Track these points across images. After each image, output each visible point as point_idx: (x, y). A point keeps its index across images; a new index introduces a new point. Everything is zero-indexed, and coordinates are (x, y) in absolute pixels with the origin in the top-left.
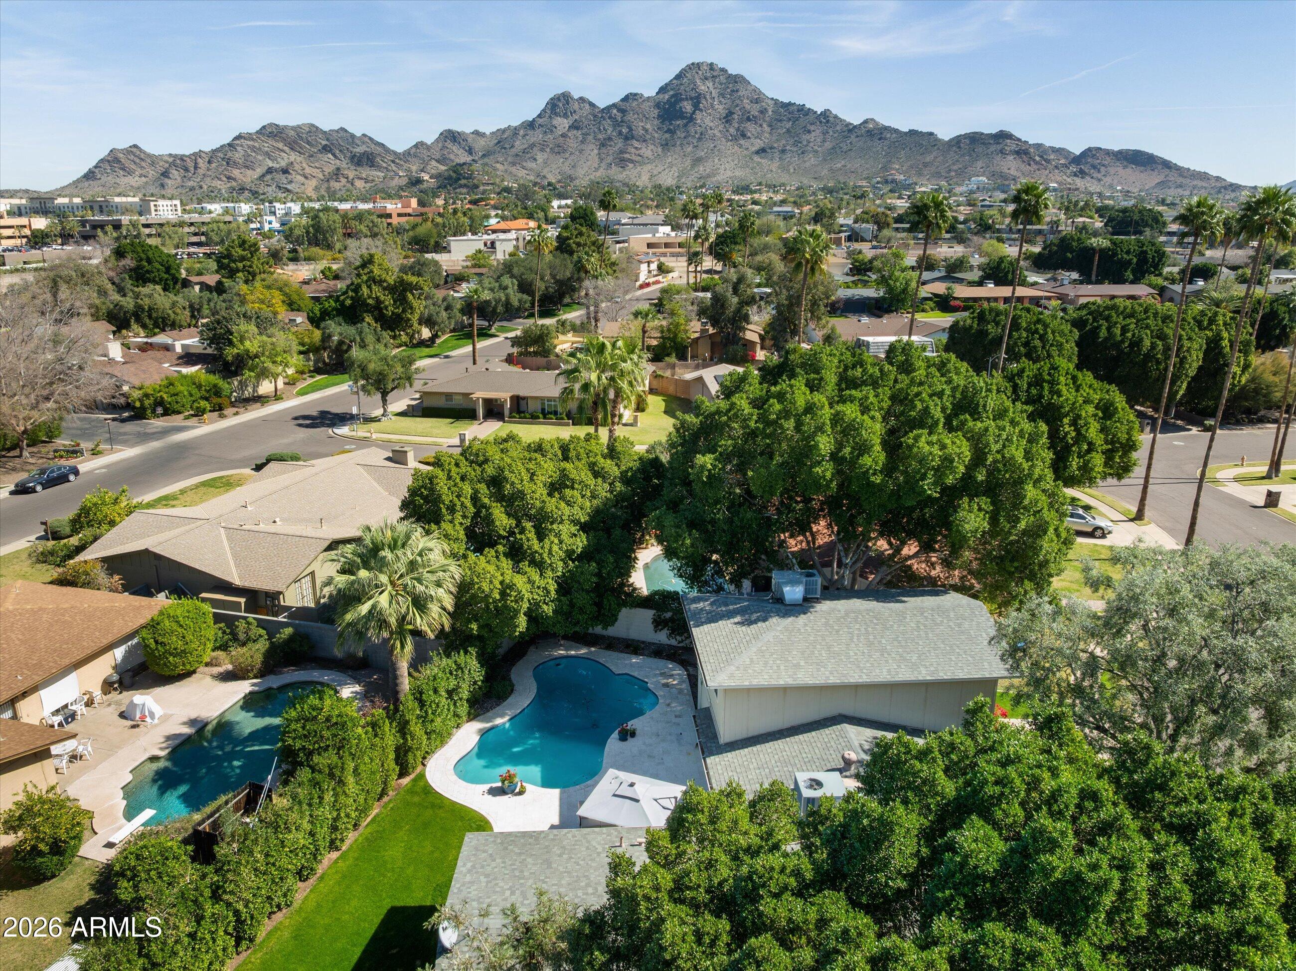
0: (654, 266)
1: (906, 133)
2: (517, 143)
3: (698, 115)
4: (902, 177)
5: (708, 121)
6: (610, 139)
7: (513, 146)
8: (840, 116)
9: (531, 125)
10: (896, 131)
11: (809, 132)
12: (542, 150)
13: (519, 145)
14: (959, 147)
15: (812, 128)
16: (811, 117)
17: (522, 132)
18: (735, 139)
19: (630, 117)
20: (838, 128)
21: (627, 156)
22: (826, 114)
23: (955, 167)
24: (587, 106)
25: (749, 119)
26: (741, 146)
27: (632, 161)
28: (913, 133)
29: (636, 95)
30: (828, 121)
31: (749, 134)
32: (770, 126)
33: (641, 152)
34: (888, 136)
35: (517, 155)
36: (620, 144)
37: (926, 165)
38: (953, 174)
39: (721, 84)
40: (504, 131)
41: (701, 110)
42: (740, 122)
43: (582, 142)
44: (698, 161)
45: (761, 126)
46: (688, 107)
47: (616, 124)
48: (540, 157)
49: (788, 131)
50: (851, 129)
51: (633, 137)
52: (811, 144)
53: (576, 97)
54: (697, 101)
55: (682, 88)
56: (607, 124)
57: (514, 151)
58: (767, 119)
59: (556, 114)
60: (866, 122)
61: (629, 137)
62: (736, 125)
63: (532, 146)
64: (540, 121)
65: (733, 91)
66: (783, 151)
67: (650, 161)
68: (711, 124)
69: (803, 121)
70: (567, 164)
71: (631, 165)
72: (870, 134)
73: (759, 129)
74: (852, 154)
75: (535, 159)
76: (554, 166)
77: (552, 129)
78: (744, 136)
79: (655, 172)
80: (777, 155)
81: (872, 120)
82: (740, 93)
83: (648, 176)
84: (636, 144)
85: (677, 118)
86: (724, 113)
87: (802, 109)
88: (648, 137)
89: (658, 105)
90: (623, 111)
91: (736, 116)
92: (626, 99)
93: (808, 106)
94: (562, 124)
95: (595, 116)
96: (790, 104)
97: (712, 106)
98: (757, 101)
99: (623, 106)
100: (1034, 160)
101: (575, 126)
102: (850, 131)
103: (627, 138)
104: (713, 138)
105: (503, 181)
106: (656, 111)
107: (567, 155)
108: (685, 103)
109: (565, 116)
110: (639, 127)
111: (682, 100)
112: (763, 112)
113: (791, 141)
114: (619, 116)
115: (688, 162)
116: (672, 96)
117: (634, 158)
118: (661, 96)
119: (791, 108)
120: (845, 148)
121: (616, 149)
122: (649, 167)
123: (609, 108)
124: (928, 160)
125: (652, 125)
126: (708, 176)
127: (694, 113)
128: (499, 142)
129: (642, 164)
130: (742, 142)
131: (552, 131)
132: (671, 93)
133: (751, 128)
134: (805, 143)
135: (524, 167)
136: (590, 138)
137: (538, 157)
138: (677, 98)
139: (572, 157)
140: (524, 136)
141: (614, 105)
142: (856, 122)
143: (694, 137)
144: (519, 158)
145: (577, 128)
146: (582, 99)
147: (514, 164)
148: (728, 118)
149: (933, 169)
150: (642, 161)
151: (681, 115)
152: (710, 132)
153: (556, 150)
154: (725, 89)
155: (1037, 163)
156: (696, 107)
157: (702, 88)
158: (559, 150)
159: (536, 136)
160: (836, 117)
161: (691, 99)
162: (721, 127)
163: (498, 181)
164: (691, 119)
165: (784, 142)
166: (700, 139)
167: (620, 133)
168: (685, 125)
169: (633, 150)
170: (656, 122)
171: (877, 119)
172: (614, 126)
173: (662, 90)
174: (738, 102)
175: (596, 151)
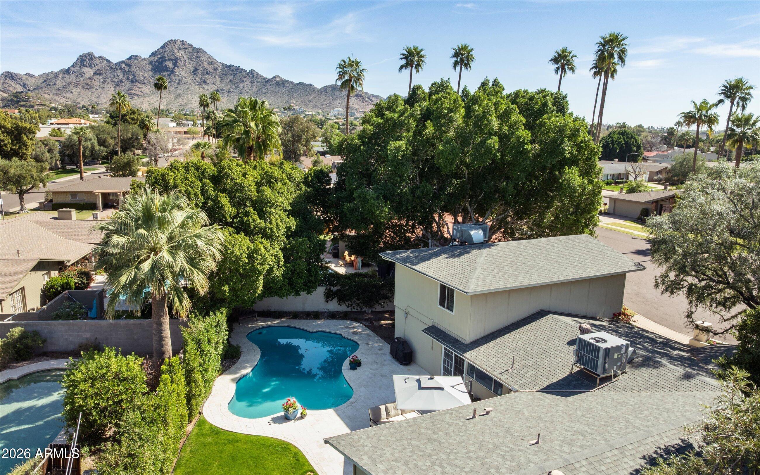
0: (175, 140)
1: (297, 84)
2: (58, 82)
3: (177, 70)
4: (297, 107)
5: (183, 73)
6: (121, 81)
7: (55, 84)
8: (260, 73)
9: (67, 71)
10: (292, 83)
11: (243, 81)
12: (76, 87)
13: (60, 83)
14: (326, 92)
15: (245, 79)
16: (244, 74)
17: (61, 76)
18: (200, 84)
19: (134, 69)
20: (260, 80)
21: (133, 92)
22: (252, 72)
23: (325, 103)
24: (105, 62)
25: (207, 73)
26: (204, 88)
27: (137, 95)
28: (301, 84)
29: (136, 56)
30: (253, 76)
31: (208, 82)
32: (220, 77)
33: (143, 90)
34: (288, 85)
35: (59, 89)
36: (128, 85)
37: (309, 101)
38: (325, 106)
39: (189, 53)
40: (48, 74)
41: (178, 67)
42: (203, 74)
43: (103, 83)
44: (178, 96)
45: (215, 77)
46: (170, 65)
47: (125, 73)
48: (75, 91)
49: (231, 81)
50: (267, 81)
51: (136, 81)
52: (245, 89)
53: (97, 56)
54: (175, 61)
55: (166, 53)
56: (119, 72)
57: (56, 87)
58: (218, 74)
59: (84, 65)
60: (275, 77)
61: (134, 81)
62: (200, 76)
63: (69, 84)
64: (74, 69)
65: (197, 57)
66: (229, 92)
67: (148, 95)
68: (185, 75)
69: (239, 75)
70: (94, 95)
71: (136, 98)
72: (278, 83)
73: (214, 79)
74: (269, 94)
75: (72, 92)
76: (85, 97)
77: (82, 74)
78: (205, 82)
79: (152, 102)
80: (225, 94)
81: (278, 76)
82: (201, 59)
83: (148, 104)
84: (139, 85)
85: (164, 71)
86: (192, 69)
87: (238, 69)
88: (146, 81)
89: (151, 63)
90: (129, 66)
91: (199, 71)
92: (130, 58)
93: (241, 67)
94: (89, 72)
95: (111, 68)
96: (231, 66)
97: (185, 65)
98: (212, 63)
99: (129, 62)
100: (365, 100)
101: (98, 73)
102: (266, 82)
103: (132, 82)
104: (187, 83)
105: (51, 103)
106: (150, 67)
107: (93, 90)
108: (168, 63)
109: (91, 67)
110: (140, 75)
111: (166, 60)
112: (216, 69)
113: (233, 87)
114: (127, 68)
115: (172, 96)
116: (160, 58)
117: (138, 93)
118: (153, 58)
119: (232, 68)
120: (264, 91)
121: (126, 87)
122: (148, 99)
123: (119, 63)
124: (310, 98)
125: (148, 74)
126: (185, 105)
127: (174, 68)
128: (45, 81)
129: (143, 97)
130: (204, 86)
131: (82, 76)
132: (159, 56)
133: (209, 78)
134: (241, 88)
135: (64, 97)
136: (108, 80)
137: (73, 91)
138: (163, 59)
139: (97, 92)
140: (63, 78)
141: (123, 62)
142: (270, 77)
143: (175, 82)
144: (60, 91)
145: (99, 74)
146: (101, 58)
147: (57, 95)
148: (195, 72)
149: (313, 104)
150: (142, 95)
151: (166, 69)
152: (184, 79)
153: (86, 87)
154: (192, 56)
155: (367, 101)
156: (175, 64)
157: (178, 54)
158: (88, 87)
159: (72, 78)
160: (258, 74)
161: (172, 60)
162: (191, 77)
163: (47, 103)
164: (172, 72)
165: (229, 87)
166: (179, 83)
167: (128, 78)
168: (169, 75)
169: (137, 89)
170: (150, 73)
171: (281, 76)
172: (124, 74)
173: (153, 54)
174: (200, 63)
175: (113, 89)
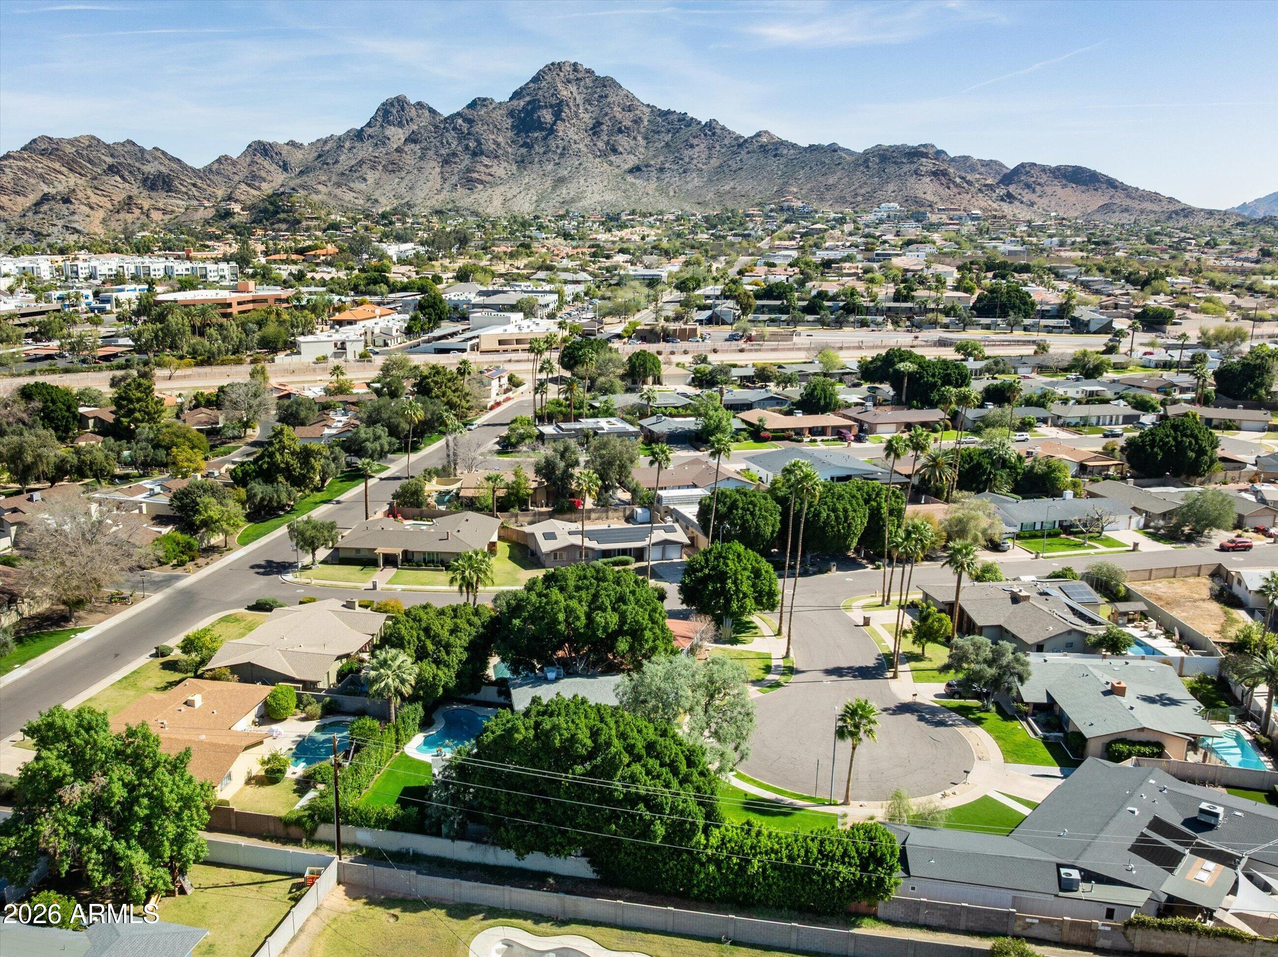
0: (505, 381)
1: (805, 149)
2: (343, 158)
3: (560, 127)
4: (800, 204)
5: (572, 134)
6: (454, 154)
7: (337, 162)
8: (728, 127)
9: (359, 135)
10: (794, 146)
11: (692, 146)
12: (373, 168)
13: (345, 160)
14: (867, 167)
15: (695, 142)
16: (694, 129)
17: (347, 145)
18: (603, 155)
19: (479, 128)
20: (726, 142)
21: (475, 175)
22: (711, 126)
23: (863, 191)
24: (427, 113)
25: (620, 131)
26: (611, 164)
27: (481, 182)
28: (812, 148)
29: (485, 100)
30: (714, 134)
31: (621, 149)
32: (645, 138)
33: (492, 170)
34: (785, 152)
35: (343, 174)
36: (467, 161)
37: (828, 188)
38: (860, 199)
39: (587, 88)
40: (326, 142)
41: (563, 120)
42: (610, 134)
43: (421, 158)
44: (560, 181)
45: (635, 138)
46: (547, 116)
47: (462, 137)
48: (371, 176)
49: (667, 145)
50: (741, 144)
51: (482, 153)
52: (695, 161)
53: (413, 102)
54: (558, 109)
55: (540, 92)
56: (451, 136)
57: (339, 168)
58: (642, 130)
59: (389, 123)
60: (759, 135)
61: (476, 153)
62: (606, 138)
63: (361, 163)
64: (370, 131)
65: (601, 97)
66: (661, 170)
67: (502, 181)
68: (576, 137)
69: (684, 133)
70: (403, 185)
71: (480, 187)
72: (763, 148)
73: (632, 143)
74: (743, 173)
75: (365, 179)
76: (388, 188)
77: (384, 141)
78: (614, 151)
79: (509, 196)
80: (654, 174)
81: (766, 132)
82: (609, 100)
83: (500, 201)
84: (486, 161)
85: (535, 130)
86: (591, 123)
87: (683, 118)
88: (500, 152)
89: (511, 114)
90: (470, 121)
91: (604, 127)
92: (473, 105)
93: (690, 115)
94: (397, 135)
95: (436, 127)
96: (669, 112)
97: (577, 115)
98: (630, 109)
99: (469, 114)
100: (954, 182)
101: (412, 139)
102: (740, 146)
103: (475, 154)
104: (578, 154)
105: (329, 214)
106: (510, 121)
107: (403, 174)
108: (544, 112)
109: (400, 125)
110: (489, 139)
111: (540, 107)
112: (637, 121)
113: (671, 158)
114: (465, 127)
115: (549, 183)
116: (529, 103)
117: (484, 178)
118: (515, 102)
119: (671, 117)
120: (734, 167)
121: (462, 166)
122: (502, 189)
123: (452, 117)
124: (831, 181)
125: (505, 137)
126: (573, 200)
127: (555, 123)
128: (320, 156)
129: (493, 185)
130: (613, 158)
131: (384, 143)
132: (528, 99)
133: (623, 142)
134: (687, 160)
135: (351, 189)
136: (431, 153)
137: (368, 177)
138: (534, 105)
139: (409, 177)
140: (350, 149)
141: (459, 114)
142: (747, 134)
143: (555, 152)
144: (345, 178)
145: (415, 142)
146: (420, 105)
147: (338, 185)
148: (595, 129)
149: (837, 193)
150: (491, 183)
151: (539, 126)
152: (574, 146)
153: (390, 167)
154: (592, 94)
155: (957, 186)
156: (557, 116)
157: (564, 93)
158: (393, 168)
159: (365, 150)
160: (723, 128)
161: (552, 106)
162: (587, 141)
163: (323, 213)
164: (552, 131)
165: (662, 158)
166: (562, 155)
167: (467, 148)
168: (545, 138)
169: (482, 169)
170: (510, 134)
171: (772, 132)
172: (460, 140)
173: (517, 95)
174: (607, 110)
175: (438, 170)
